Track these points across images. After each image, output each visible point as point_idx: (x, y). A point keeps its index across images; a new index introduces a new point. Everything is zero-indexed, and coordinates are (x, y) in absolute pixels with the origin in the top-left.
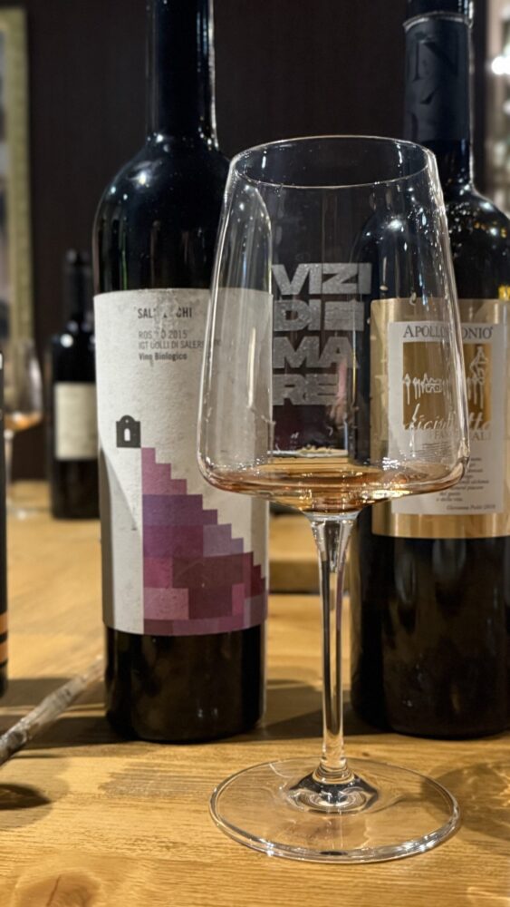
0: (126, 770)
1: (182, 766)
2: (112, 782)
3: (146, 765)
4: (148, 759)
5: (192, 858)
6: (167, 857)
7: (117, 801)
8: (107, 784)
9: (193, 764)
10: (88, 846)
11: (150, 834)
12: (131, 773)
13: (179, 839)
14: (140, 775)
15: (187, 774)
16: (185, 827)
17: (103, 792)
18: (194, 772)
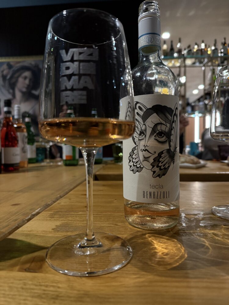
0: (60, 224)
1: (76, 223)
2: (56, 228)
3: (66, 223)
7: (57, 233)
8: (54, 228)
12: (62, 225)
14: (65, 226)
15: (78, 225)
17: (53, 231)
18: (80, 224)
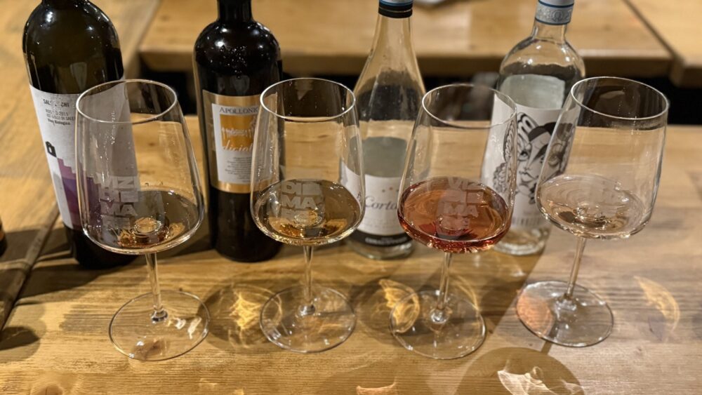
0: (71, 311)
2: (65, 322)
3: (80, 307)
4: (81, 301)
5: (99, 371)
6: (89, 372)
7: (68, 336)
8: (63, 323)
9: (102, 304)
10: (57, 367)
11: (82, 358)
13: (94, 360)
15: (99, 313)
16: (96, 352)
17: (61, 330)
18: (102, 311)
